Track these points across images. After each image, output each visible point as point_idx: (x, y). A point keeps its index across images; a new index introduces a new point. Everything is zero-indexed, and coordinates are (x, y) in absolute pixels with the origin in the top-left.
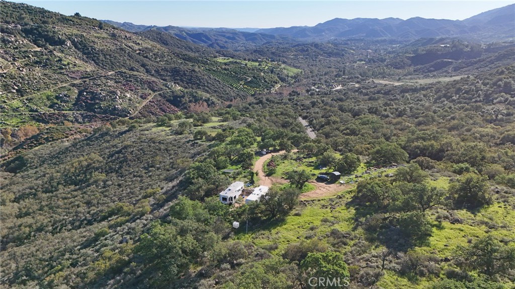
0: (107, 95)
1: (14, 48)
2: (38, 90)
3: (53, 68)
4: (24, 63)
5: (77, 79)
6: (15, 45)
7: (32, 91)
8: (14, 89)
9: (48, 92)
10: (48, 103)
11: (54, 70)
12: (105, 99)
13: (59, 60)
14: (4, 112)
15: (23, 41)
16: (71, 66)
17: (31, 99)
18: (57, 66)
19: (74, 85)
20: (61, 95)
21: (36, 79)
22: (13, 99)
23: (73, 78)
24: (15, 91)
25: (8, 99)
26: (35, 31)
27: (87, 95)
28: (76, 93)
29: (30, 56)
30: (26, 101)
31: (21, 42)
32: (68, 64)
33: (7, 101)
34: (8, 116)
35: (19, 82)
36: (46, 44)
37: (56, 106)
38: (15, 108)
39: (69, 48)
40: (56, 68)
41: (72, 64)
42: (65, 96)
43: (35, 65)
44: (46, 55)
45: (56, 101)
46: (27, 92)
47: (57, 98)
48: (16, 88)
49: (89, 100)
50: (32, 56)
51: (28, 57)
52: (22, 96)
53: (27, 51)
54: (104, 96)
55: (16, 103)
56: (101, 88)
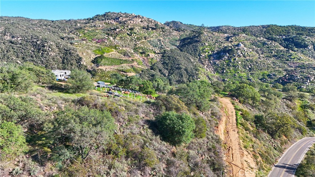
0: (302, 78)
1: (267, 48)
2: (261, 70)
3: (282, 59)
4: (266, 56)
5: (292, 67)
6: (269, 46)
7: (257, 70)
8: (248, 67)
9: (266, 72)
10: (261, 77)
11: (282, 61)
12: (298, 81)
13: (290, 56)
14: (235, 77)
15: (275, 44)
16: (296, 59)
17: (253, 74)
18: (285, 59)
19: (286, 70)
20: (271, 74)
21: (264, 64)
22: (244, 72)
23: (291, 66)
24: (248, 68)
25: (241, 71)
26: (291, 39)
27: (287, 76)
28: (283, 74)
29: (273, 52)
30: (249, 74)
31: (273, 45)
32: (294, 58)
33: (239, 72)
34: (235, 79)
35: (254, 65)
36: (294, 47)
37: (264, 80)
38: (241, 76)
39: (309, 50)
40: (284, 59)
41: (297, 58)
42: (274, 75)
43: (272, 57)
44: (283, 52)
45: (266, 77)
46: (254, 70)
47: (269, 75)
48: (250, 67)
49: (286, 80)
50: (275, 52)
51: (272, 52)
52: (250, 72)
53: (273, 50)
54: (299, 79)
55: (243, 74)
56: (301, 74)
